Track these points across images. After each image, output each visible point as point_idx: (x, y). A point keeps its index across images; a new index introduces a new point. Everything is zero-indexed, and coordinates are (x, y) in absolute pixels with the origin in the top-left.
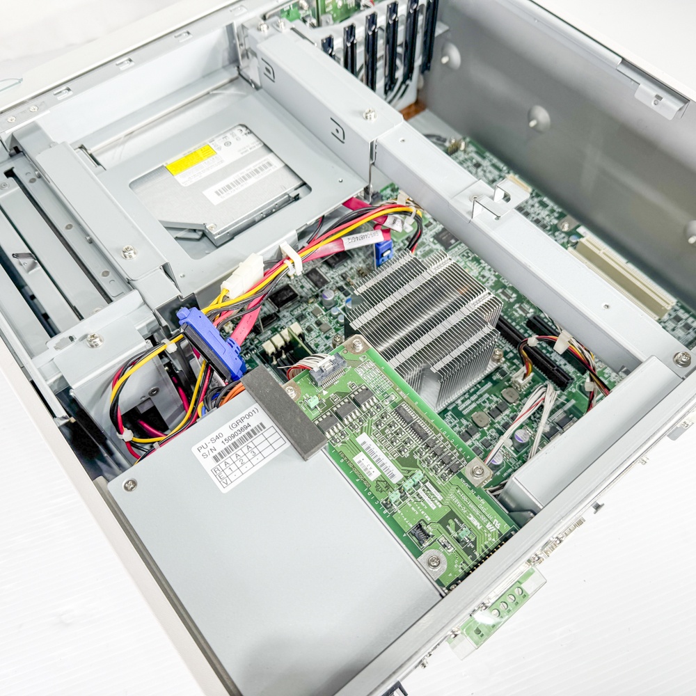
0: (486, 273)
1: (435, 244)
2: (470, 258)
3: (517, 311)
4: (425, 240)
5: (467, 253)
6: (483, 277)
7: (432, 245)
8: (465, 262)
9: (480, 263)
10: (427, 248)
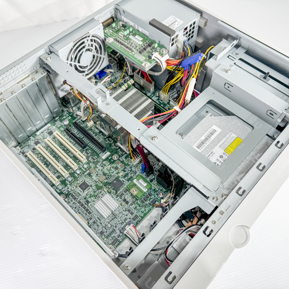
0: (101, 168)
1: (123, 181)
2: (107, 175)
3: (90, 152)
4: (128, 182)
5: (109, 177)
6: (102, 166)
7: (124, 180)
8: (109, 173)
9: (103, 173)
10: (126, 178)
